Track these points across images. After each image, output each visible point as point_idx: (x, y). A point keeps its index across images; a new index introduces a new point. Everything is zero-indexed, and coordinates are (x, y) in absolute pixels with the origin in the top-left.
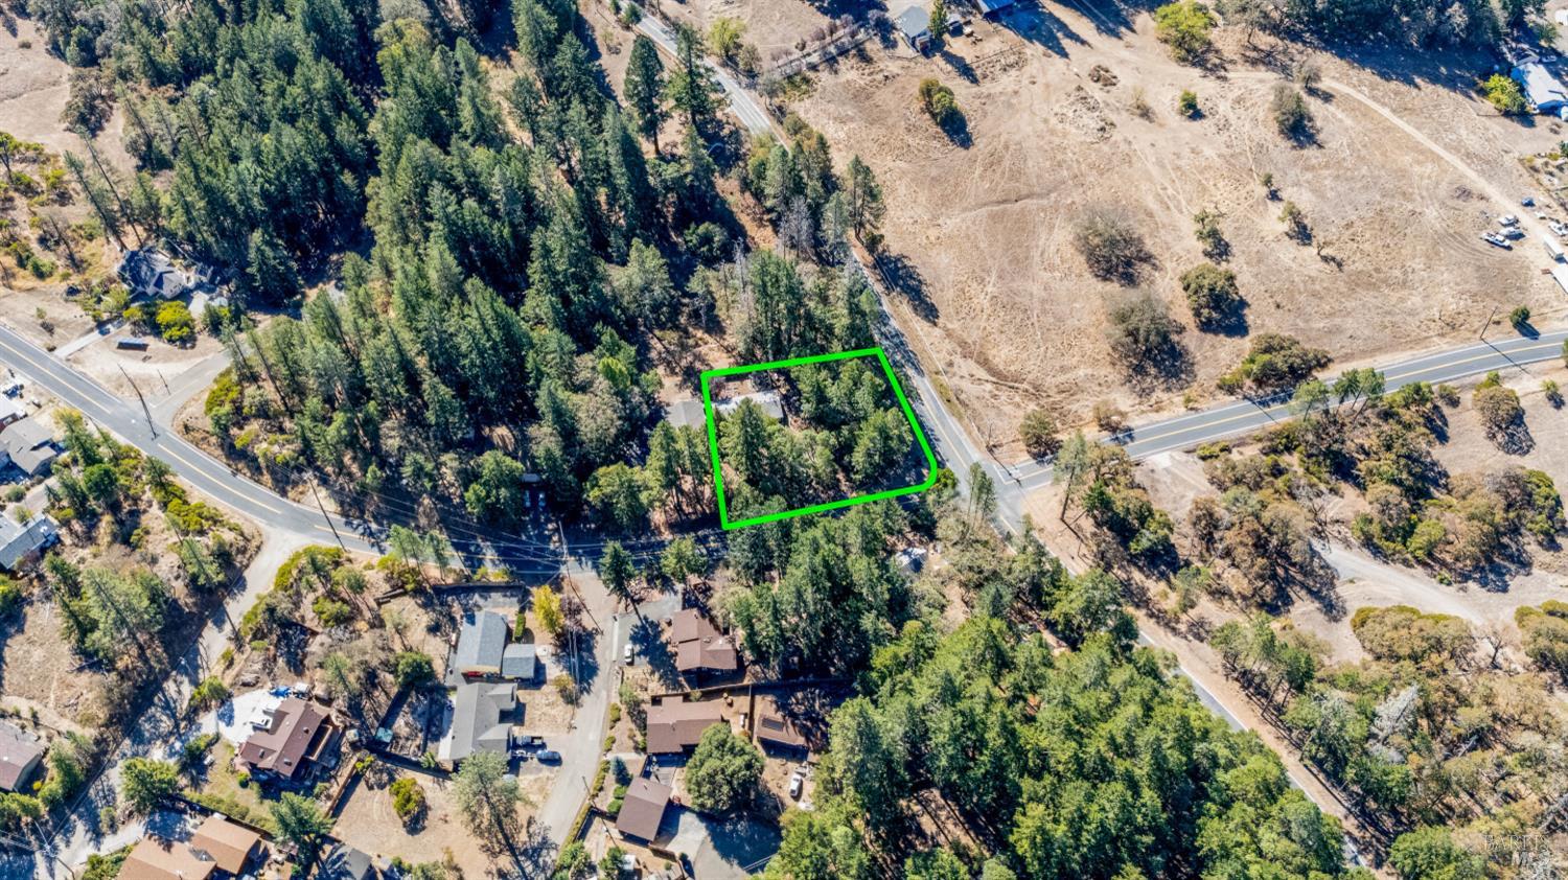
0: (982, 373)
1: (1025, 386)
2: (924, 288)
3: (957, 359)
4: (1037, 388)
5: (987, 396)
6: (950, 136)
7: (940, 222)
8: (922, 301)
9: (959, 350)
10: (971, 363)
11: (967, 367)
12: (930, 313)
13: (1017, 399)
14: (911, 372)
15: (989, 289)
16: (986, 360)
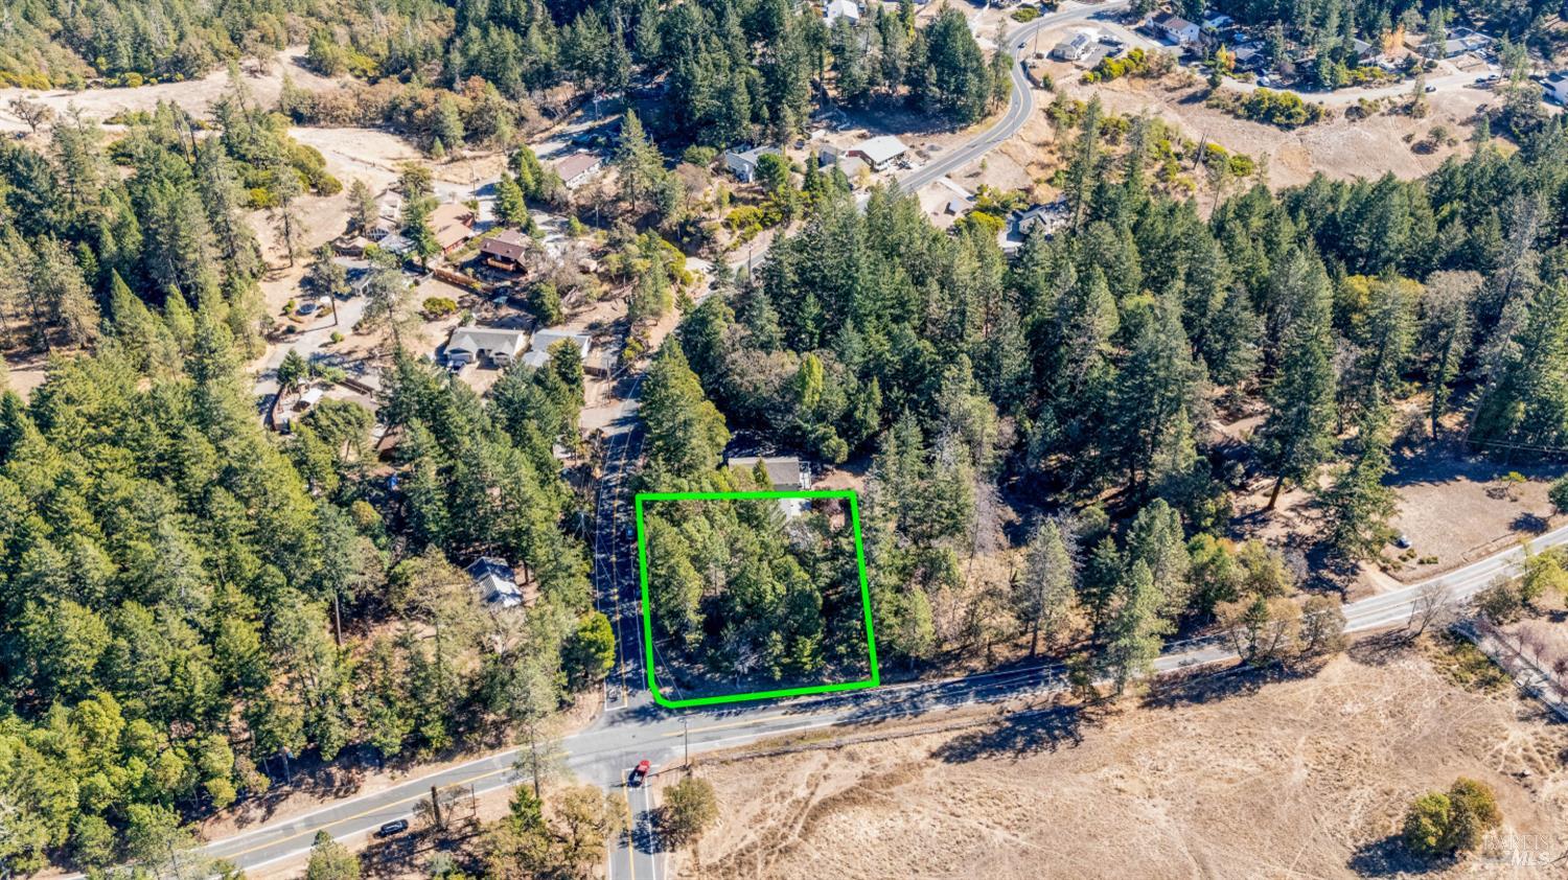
0: (826, 790)
1: (793, 838)
2: (1010, 754)
3: (860, 768)
4: (787, 850)
5: (785, 788)
6: (1379, 845)
7: (1159, 800)
8: (983, 747)
9: (880, 773)
10: (853, 782)
11: (843, 776)
12: (961, 752)
13: (770, 823)
14: (846, 711)
15: (1000, 834)
16: (854, 801)
